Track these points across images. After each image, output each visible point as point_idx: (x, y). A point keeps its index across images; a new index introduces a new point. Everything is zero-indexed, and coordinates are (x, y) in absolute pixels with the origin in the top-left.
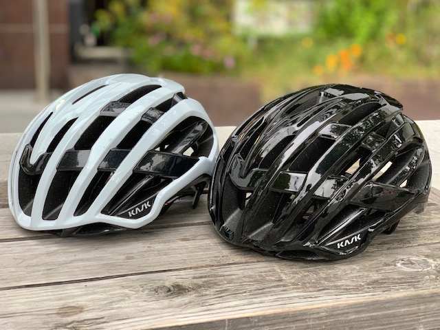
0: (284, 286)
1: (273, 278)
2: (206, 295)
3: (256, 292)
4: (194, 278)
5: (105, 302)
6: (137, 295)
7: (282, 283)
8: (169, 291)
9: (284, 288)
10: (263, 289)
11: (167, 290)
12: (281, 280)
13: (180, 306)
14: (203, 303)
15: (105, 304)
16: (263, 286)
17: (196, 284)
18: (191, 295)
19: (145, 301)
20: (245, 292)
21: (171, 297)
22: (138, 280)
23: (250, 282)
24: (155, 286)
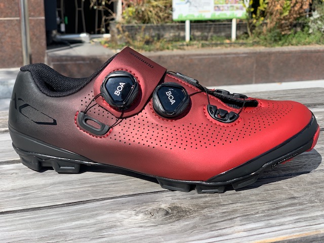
0: (301, 204)
1: (284, 196)
2: (212, 217)
3: (270, 212)
4: (192, 198)
5: (93, 229)
6: (130, 220)
7: (296, 201)
8: (167, 213)
9: (301, 207)
10: (277, 208)
11: (165, 212)
12: (294, 198)
13: (184, 231)
14: (211, 228)
15: (93, 232)
16: (276, 206)
17: (196, 205)
18: (194, 218)
19: (141, 227)
20: (257, 213)
21: (171, 220)
22: (129, 202)
23: (258, 200)
24: (150, 209)
